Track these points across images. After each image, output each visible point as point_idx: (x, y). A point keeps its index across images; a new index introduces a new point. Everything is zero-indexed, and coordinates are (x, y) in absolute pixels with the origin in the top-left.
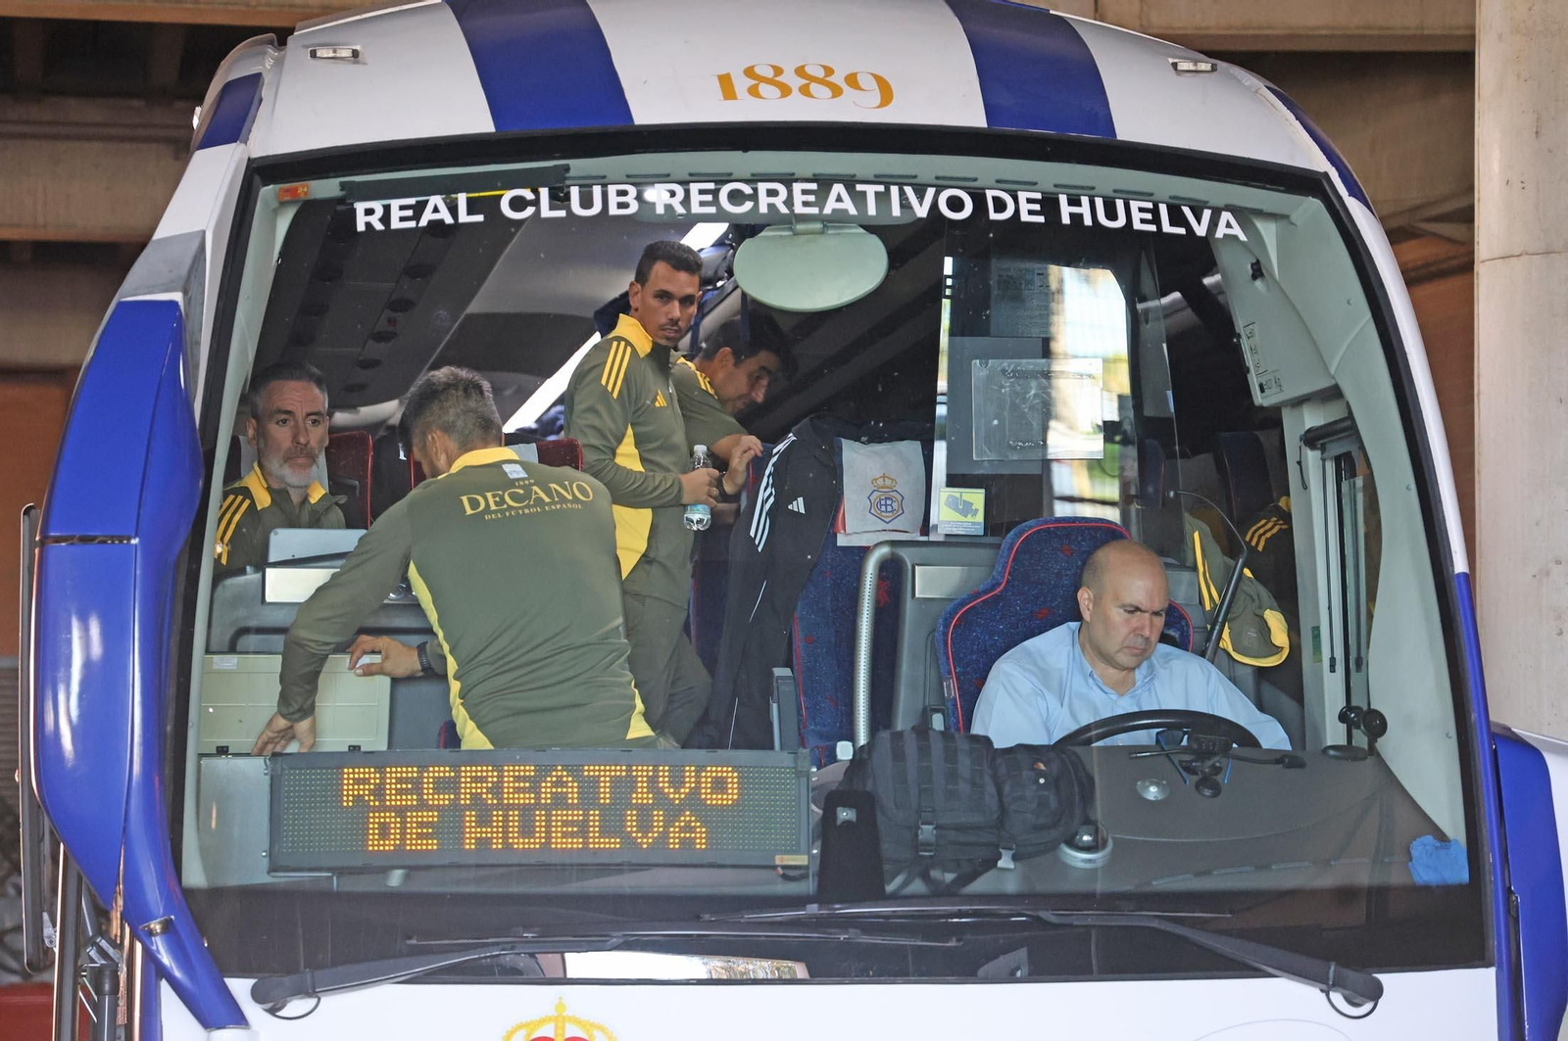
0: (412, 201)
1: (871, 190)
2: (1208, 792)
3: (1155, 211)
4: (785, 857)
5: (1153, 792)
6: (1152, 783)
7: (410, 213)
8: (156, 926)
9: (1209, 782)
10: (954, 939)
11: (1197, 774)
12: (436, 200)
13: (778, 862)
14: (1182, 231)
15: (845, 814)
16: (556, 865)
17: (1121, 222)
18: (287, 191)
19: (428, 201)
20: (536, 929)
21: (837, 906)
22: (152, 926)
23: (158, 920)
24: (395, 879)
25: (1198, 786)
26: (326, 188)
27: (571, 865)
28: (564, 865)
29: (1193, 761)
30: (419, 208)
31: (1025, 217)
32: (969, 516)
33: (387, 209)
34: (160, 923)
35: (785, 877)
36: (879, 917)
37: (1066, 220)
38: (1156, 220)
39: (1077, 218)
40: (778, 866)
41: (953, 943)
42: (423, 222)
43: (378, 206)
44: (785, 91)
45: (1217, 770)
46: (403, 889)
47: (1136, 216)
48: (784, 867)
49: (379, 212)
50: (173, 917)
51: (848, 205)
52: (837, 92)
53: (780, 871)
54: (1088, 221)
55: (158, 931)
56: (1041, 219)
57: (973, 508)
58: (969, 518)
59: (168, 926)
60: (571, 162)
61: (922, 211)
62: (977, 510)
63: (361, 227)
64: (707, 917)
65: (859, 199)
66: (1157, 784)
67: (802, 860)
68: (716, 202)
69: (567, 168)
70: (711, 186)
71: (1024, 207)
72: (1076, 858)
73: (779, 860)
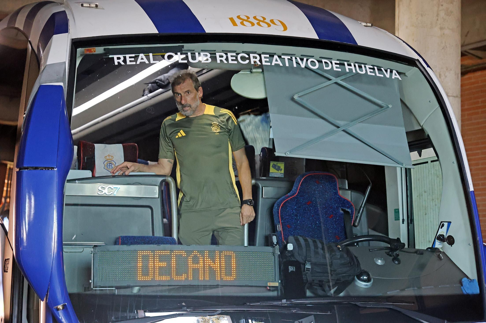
0: (133, 55)
1: (286, 58)
2: (397, 262)
3: (374, 69)
4: (271, 283)
5: (379, 262)
6: (379, 259)
7: (133, 59)
8: (60, 307)
9: (396, 258)
10: (329, 312)
11: (392, 256)
12: (142, 55)
13: (268, 285)
14: (382, 76)
15: (291, 269)
16: (196, 285)
17: (364, 72)
18: (88, 50)
19: (139, 56)
20: (192, 308)
21: (293, 300)
22: (59, 307)
23: (61, 305)
24: (136, 290)
25: (393, 260)
26: (99, 50)
27: (201, 285)
28: (199, 285)
29: (390, 252)
30: (136, 58)
31: (335, 69)
32: (279, 171)
33: (125, 58)
34: (61, 306)
35: (269, 290)
36: (303, 304)
37: (347, 71)
38: (374, 72)
39: (351, 70)
40: (268, 286)
41: (329, 313)
42: (138, 63)
43: (122, 57)
44: (253, 24)
45: (398, 255)
46: (138, 294)
47: (368, 70)
48: (269, 287)
49: (122, 59)
50: (66, 304)
51: (279, 62)
52: (269, 26)
53: (269, 288)
54: (354, 71)
55: (61, 309)
56: (340, 70)
57: (281, 168)
58: (280, 172)
59: (64, 307)
60: (185, 45)
61: (303, 66)
62: (282, 169)
63: (116, 64)
64: (248, 304)
65: (283, 60)
66: (381, 260)
67: (276, 284)
68: (236, 59)
69: (183, 47)
70: (235, 54)
71: (334, 66)
72: (362, 284)
73: (269, 284)
